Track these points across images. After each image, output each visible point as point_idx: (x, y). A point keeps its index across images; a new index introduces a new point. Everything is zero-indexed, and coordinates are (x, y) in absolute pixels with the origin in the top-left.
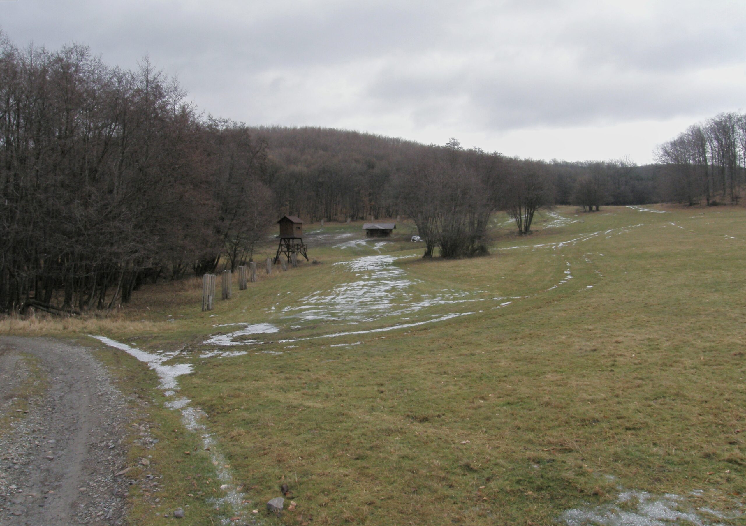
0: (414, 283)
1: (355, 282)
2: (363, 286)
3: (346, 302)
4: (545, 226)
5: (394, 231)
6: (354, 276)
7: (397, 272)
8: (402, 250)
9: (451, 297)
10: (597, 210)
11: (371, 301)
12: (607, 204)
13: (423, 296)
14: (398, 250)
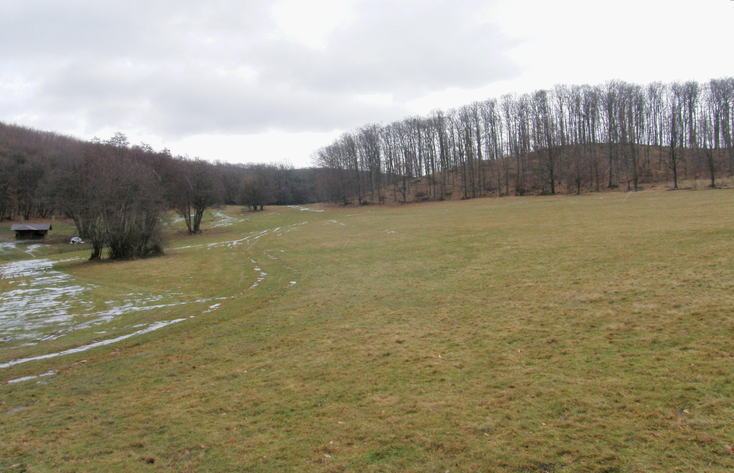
0: (89, 289)
1: (10, 290)
2: (23, 295)
3: (8, 317)
4: (212, 225)
5: (50, 233)
6: (8, 283)
7: (62, 277)
8: (61, 253)
9: (144, 303)
10: (262, 209)
11: (42, 313)
12: (270, 204)
13: (107, 302)
14: (56, 253)
